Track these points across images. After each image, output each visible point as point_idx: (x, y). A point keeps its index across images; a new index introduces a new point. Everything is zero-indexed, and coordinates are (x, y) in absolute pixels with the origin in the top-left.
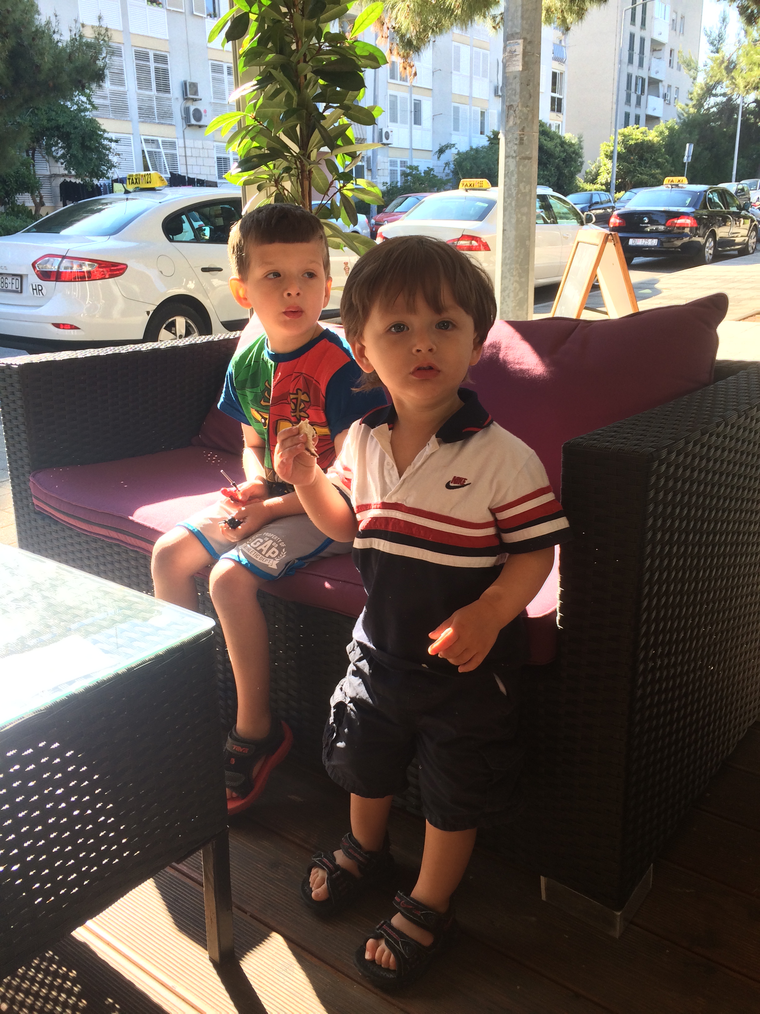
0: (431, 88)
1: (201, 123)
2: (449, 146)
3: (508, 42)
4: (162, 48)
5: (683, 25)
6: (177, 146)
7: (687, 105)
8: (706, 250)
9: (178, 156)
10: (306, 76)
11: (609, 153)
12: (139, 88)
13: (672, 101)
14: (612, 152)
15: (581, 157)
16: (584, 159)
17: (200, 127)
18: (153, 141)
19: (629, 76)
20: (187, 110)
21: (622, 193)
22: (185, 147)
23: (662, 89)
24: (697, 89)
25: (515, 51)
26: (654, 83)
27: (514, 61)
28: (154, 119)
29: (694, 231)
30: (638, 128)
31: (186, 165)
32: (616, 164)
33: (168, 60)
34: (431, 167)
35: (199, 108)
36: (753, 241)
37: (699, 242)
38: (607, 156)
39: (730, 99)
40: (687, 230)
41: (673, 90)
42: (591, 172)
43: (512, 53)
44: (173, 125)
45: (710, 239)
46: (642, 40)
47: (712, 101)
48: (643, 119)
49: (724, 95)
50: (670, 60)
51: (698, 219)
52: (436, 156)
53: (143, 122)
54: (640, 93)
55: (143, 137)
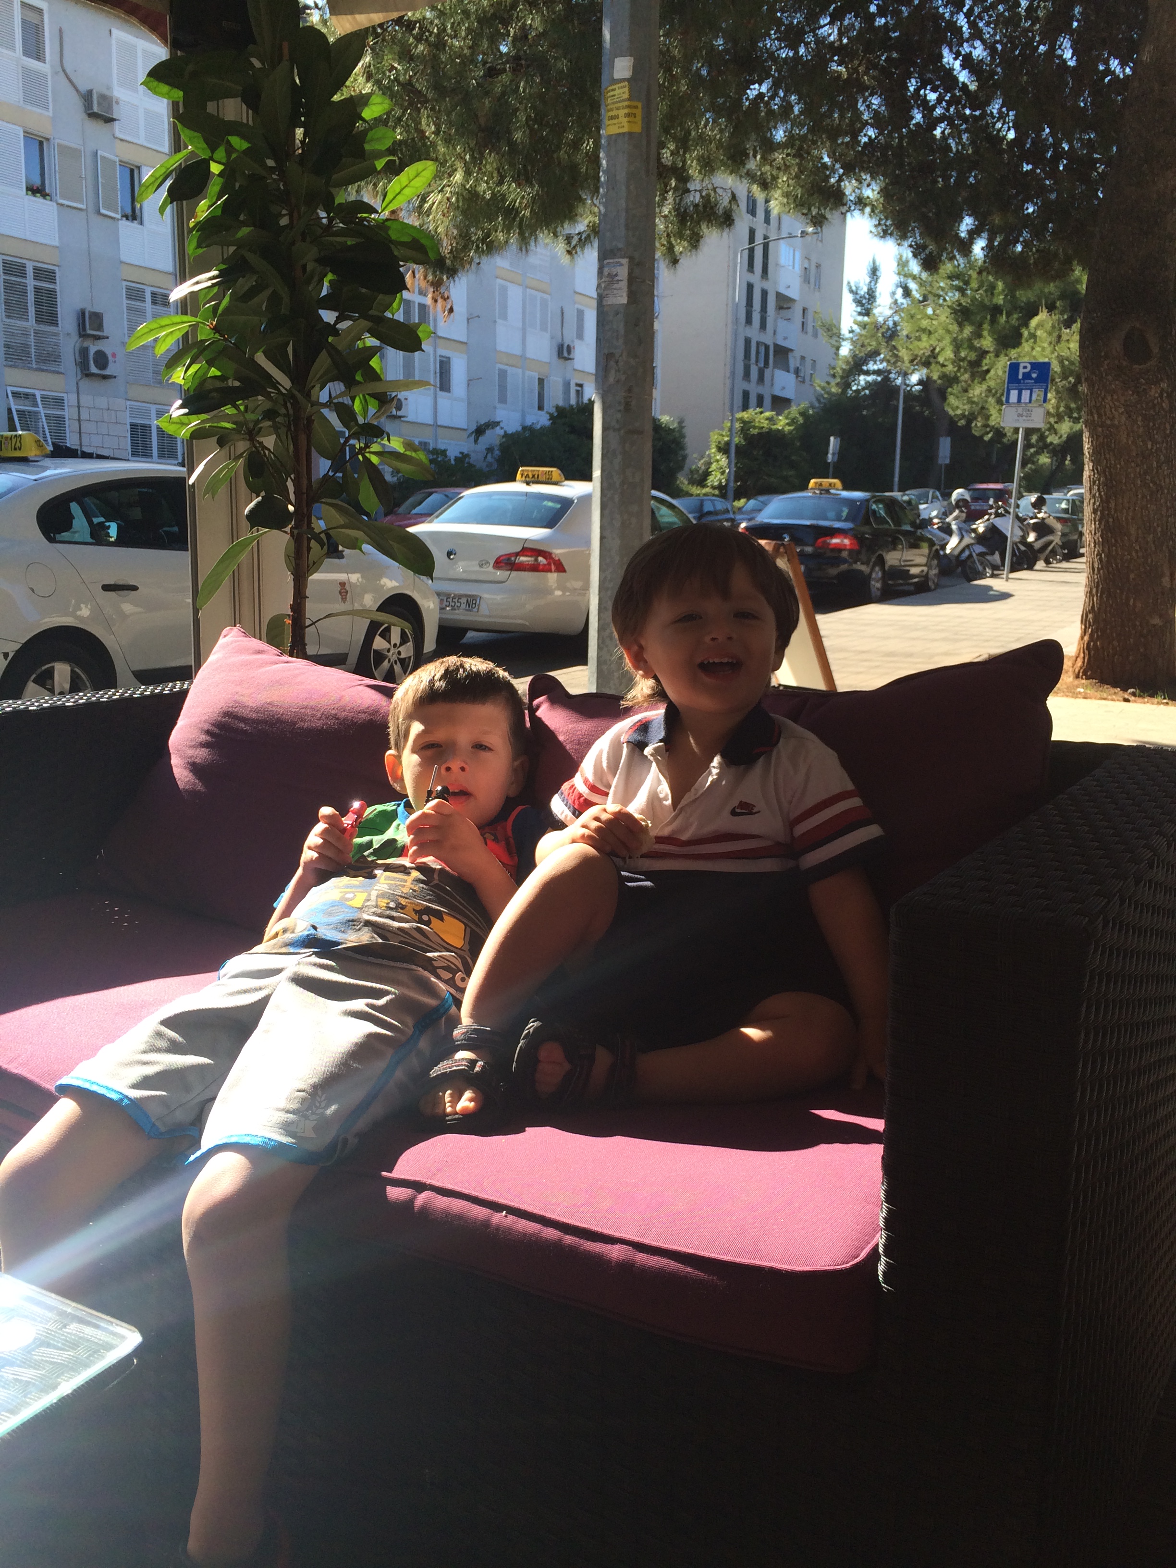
0: (465, 341)
1: (107, 372)
2: (492, 425)
3: (605, 262)
4: (48, 260)
5: (818, 277)
6: (66, 404)
7: (828, 383)
8: (873, 583)
9: (67, 419)
10: (304, 267)
11: (722, 445)
12: (8, 317)
13: (807, 378)
14: (728, 444)
15: (682, 448)
16: (687, 452)
17: (105, 377)
18: (27, 396)
19: (748, 341)
20: (84, 352)
21: (743, 501)
22: (79, 407)
23: (793, 362)
24: (840, 362)
25: (616, 275)
26: (782, 353)
27: (615, 289)
28: (30, 362)
29: (855, 555)
30: (761, 413)
31: (80, 433)
32: (734, 461)
33: (57, 278)
34: (466, 452)
35: (103, 349)
36: (934, 572)
37: (861, 572)
38: (720, 449)
39: (886, 379)
40: (845, 554)
41: (808, 363)
42: (698, 471)
43: (612, 277)
44: (62, 373)
45: (877, 569)
46: (764, 293)
47: (863, 379)
48: (767, 401)
49: (878, 372)
50: (803, 323)
51: (858, 537)
52: (472, 438)
53: (11, 366)
54: (762, 365)
55: (9, 389)
